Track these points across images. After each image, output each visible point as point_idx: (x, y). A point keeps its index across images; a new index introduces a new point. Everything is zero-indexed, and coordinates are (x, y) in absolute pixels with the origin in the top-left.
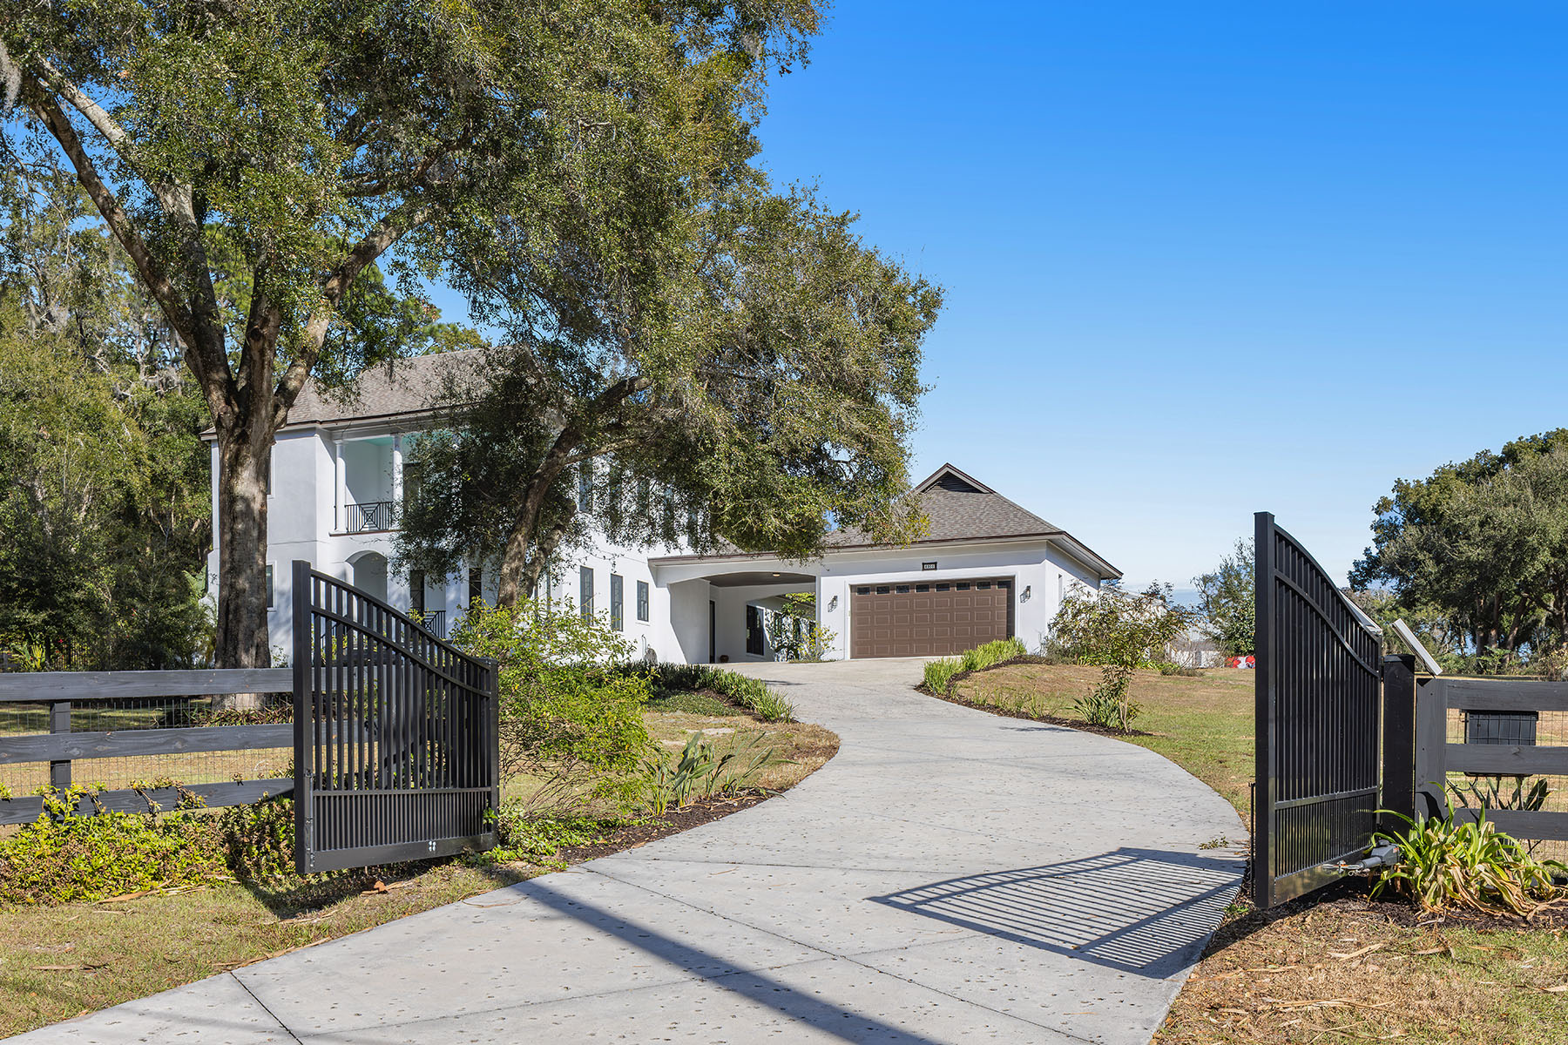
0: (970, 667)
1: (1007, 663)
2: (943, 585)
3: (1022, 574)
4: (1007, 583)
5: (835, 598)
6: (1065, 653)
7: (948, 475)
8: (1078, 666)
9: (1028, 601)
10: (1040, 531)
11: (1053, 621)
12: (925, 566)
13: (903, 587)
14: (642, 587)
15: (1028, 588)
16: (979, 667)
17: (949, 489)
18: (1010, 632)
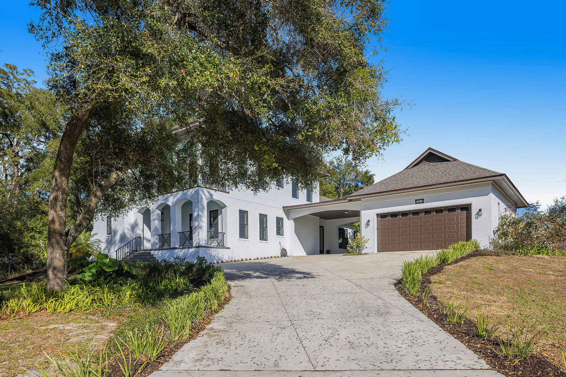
0: (444, 262)
1: (469, 256)
2: (427, 211)
3: (476, 202)
4: (467, 208)
5: (369, 221)
6: (506, 248)
7: (430, 154)
8: (517, 257)
9: (480, 218)
10: (488, 175)
11: (496, 229)
12: (417, 201)
13: (404, 214)
14: (279, 221)
15: (480, 210)
16: (449, 262)
17: (431, 162)
18: (469, 237)
